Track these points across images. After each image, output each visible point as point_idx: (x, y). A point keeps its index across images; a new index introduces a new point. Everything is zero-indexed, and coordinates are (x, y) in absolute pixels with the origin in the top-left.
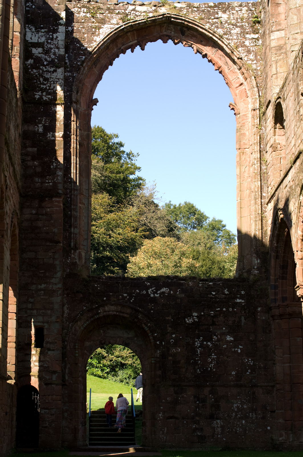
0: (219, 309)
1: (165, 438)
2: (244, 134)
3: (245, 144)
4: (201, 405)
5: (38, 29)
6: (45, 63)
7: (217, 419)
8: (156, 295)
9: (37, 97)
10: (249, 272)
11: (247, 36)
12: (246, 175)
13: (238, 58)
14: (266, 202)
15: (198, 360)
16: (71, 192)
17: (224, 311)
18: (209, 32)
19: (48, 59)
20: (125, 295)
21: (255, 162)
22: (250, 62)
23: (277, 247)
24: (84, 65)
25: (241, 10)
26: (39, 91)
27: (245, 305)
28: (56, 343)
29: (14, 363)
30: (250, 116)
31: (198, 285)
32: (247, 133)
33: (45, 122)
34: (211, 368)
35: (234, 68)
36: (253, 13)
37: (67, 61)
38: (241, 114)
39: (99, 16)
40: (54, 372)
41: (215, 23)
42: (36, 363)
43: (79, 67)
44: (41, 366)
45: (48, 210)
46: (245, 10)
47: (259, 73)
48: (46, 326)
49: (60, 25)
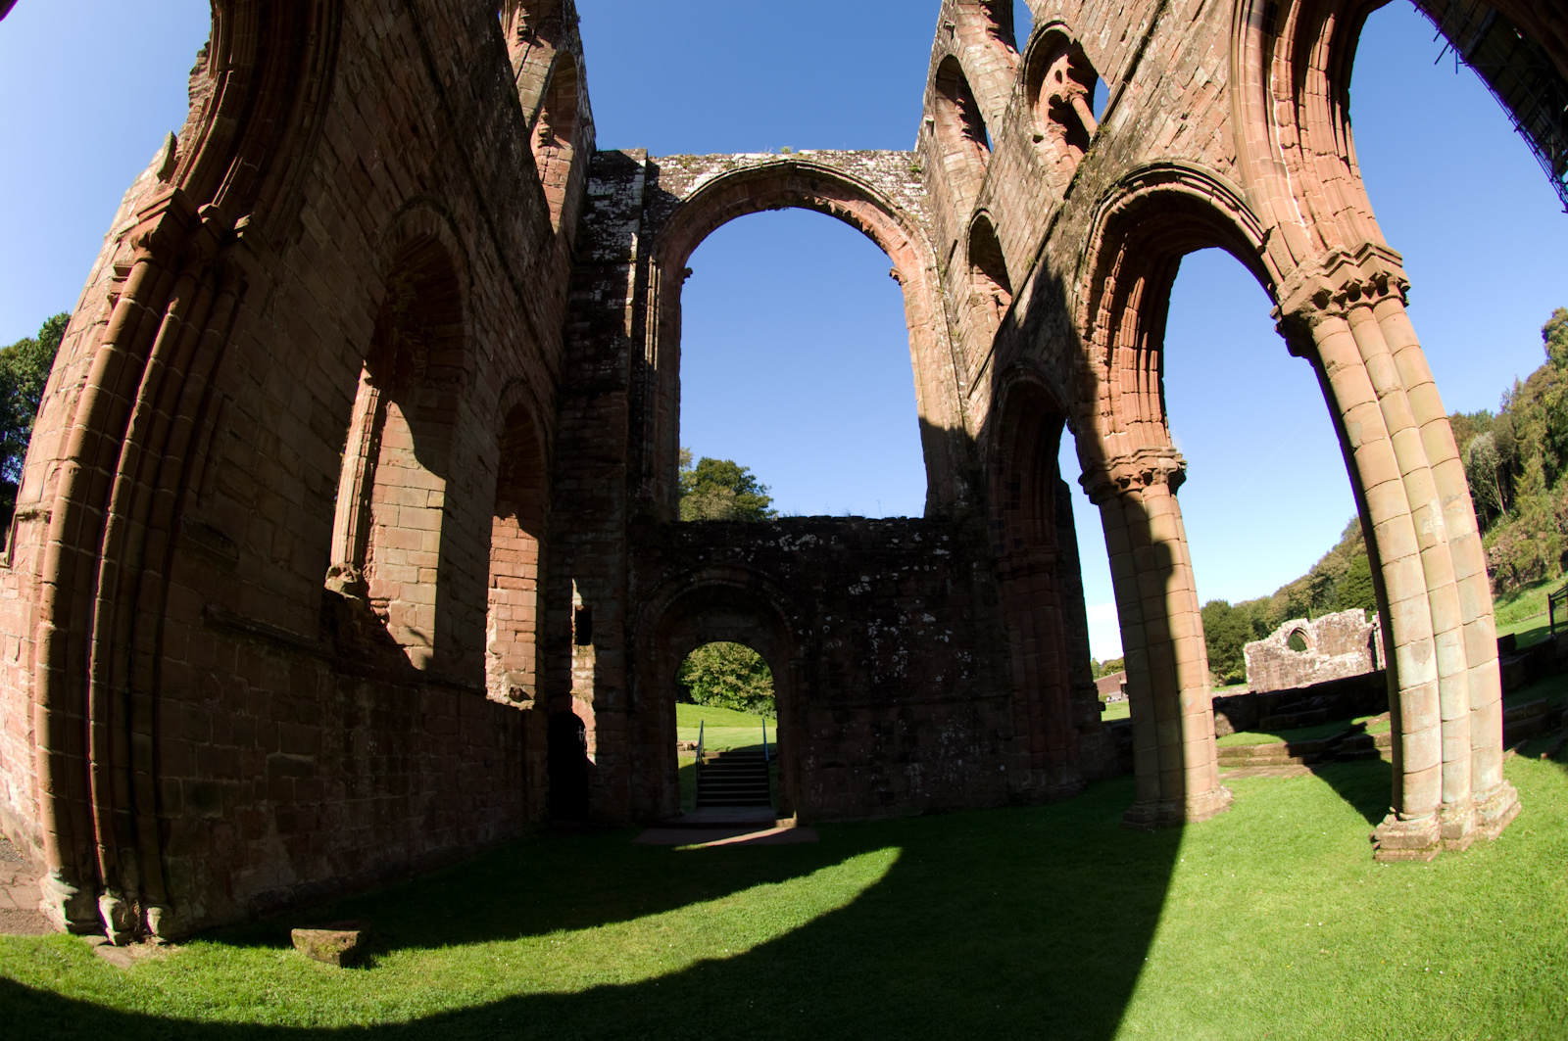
0: (907, 568)
1: (820, 800)
2: (918, 306)
3: (921, 319)
4: (883, 739)
5: (605, 181)
6: (612, 216)
7: (914, 761)
8: (793, 548)
9: (596, 256)
10: (950, 505)
11: (906, 185)
12: (928, 360)
13: (897, 208)
14: (967, 395)
15: (875, 660)
16: (643, 386)
17: (916, 571)
18: (851, 178)
19: (617, 212)
20: (737, 550)
21: (942, 337)
22: (915, 213)
23: (1000, 452)
24: (670, 219)
25: (893, 159)
26: (599, 249)
27: (950, 559)
28: (613, 636)
29: (533, 669)
30: (924, 281)
31: (868, 529)
32: (922, 304)
33: (606, 287)
34: (898, 673)
35: (893, 223)
36: (909, 163)
37: (646, 217)
38: (909, 282)
39: (693, 166)
40: (611, 689)
41: (859, 170)
42: (578, 673)
43: (663, 223)
44: (587, 677)
45: (603, 410)
46: (897, 158)
47: (930, 226)
48: (595, 605)
49: (638, 173)
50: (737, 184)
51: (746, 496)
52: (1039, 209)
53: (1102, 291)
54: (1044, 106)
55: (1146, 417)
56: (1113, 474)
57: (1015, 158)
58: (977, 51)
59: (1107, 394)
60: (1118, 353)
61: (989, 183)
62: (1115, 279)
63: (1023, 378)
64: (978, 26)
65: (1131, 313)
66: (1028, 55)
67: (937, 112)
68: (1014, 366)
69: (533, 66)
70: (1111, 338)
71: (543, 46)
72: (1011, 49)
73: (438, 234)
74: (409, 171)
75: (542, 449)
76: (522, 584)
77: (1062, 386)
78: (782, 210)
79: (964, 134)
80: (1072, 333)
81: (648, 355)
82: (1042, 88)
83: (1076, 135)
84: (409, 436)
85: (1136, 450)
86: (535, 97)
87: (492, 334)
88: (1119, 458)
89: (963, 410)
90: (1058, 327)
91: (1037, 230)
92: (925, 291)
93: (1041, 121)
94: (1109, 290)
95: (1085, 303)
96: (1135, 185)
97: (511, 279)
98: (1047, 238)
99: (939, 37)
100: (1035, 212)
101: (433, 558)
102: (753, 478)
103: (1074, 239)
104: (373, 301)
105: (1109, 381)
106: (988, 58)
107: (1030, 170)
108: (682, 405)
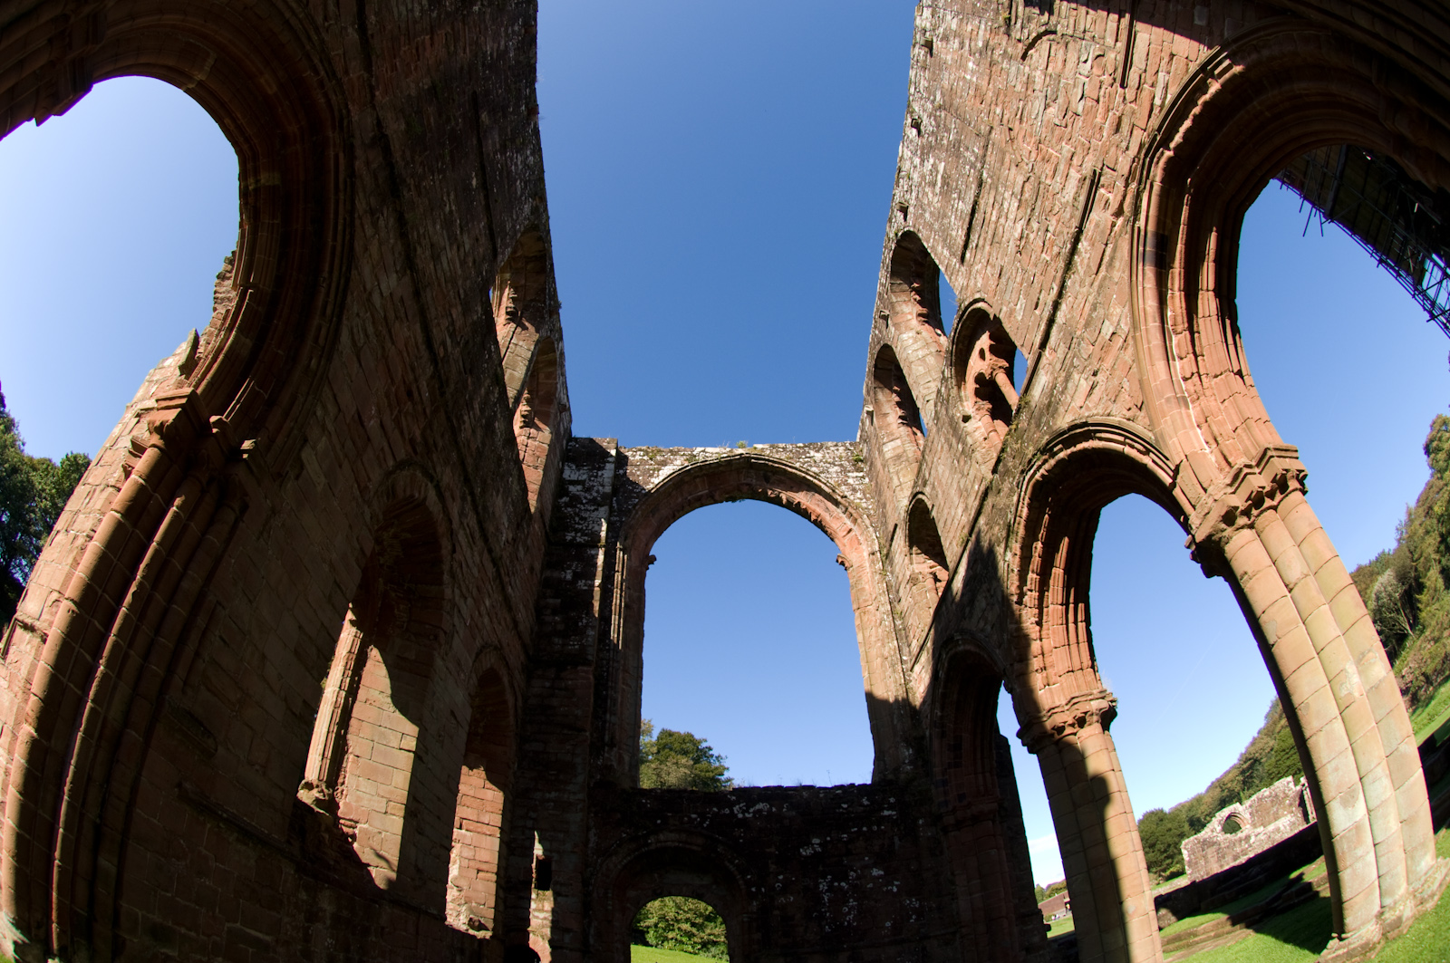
0: (856, 829)
2: (863, 589)
3: (865, 601)
5: (579, 467)
8: (747, 815)
9: (569, 538)
10: (896, 770)
11: (850, 474)
12: (873, 639)
14: (909, 669)
15: (826, 912)
16: (608, 663)
17: (864, 831)
18: (800, 471)
19: (589, 497)
20: (694, 816)
21: (885, 617)
22: (858, 501)
23: (942, 717)
24: (637, 508)
25: (837, 450)
26: (572, 531)
27: (897, 818)
28: (571, 885)
29: (493, 905)
30: (867, 564)
31: (818, 797)
32: (867, 587)
33: (577, 568)
34: (848, 922)
35: (838, 511)
36: (852, 453)
37: (615, 505)
38: (854, 567)
39: (658, 458)
40: (568, 930)
41: (808, 462)
42: (536, 914)
43: (630, 511)
44: (545, 918)
45: (570, 682)
46: (841, 449)
47: (872, 512)
48: (555, 857)
49: (609, 462)
50: (698, 476)
51: (703, 765)
52: (970, 487)
53: (1031, 557)
54: (970, 385)
55: (1077, 666)
56: (1049, 724)
57: (947, 440)
58: (909, 338)
59: (1040, 652)
60: (1048, 612)
61: (924, 467)
62: (1042, 543)
63: (961, 648)
64: (909, 313)
65: (1058, 573)
66: (954, 336)
67: (876, 402)
68: (953, 638)
69: (518, 348)
70: (1041, 599)
71: (527, 329)
72: (939, 332)
73: (425, 499)
74: (402, 433)
75: (512, 712)
76: (486, 829)
77: (997, 651)
78: (738, 502)
79: (901, 421)
80: (1005, 599)
81: (614, 635)
82: (968, 368)
83: (1000, 410)
84: (387, 681)
85: (1069, 698)
86: (519, 379)
87: (470, 600)
88: (1053, 708)
89: (906, 682)
90: (992, 596)
91: (969, 507)
92: (869, 575)
93: (969, 402)
94: (1037, 554)
95: (1016, 570)
96: (1055, 449)
97: (490, 551)
98: (979, 513)
99: (875, 327)
100: (966, 490)
101: (402, 795)
102: (710, 749)
103: (1002, 512)
104: (362, 550)
105: (1041, 640)
106: (919, 344)
107: (961, 449)
108: (644, 683)
